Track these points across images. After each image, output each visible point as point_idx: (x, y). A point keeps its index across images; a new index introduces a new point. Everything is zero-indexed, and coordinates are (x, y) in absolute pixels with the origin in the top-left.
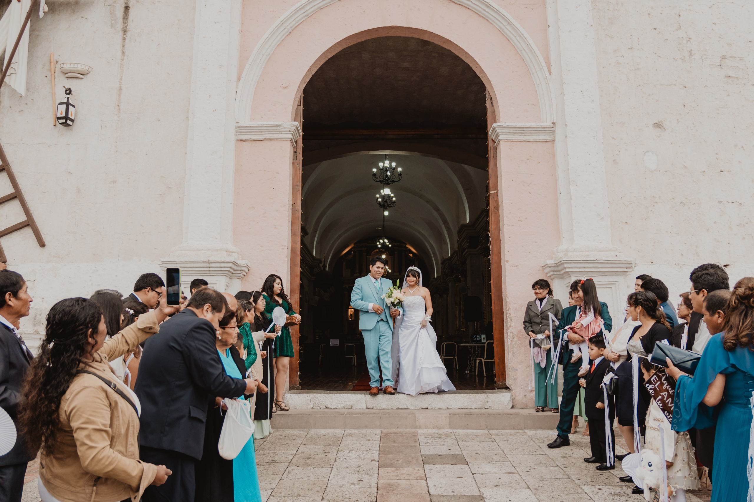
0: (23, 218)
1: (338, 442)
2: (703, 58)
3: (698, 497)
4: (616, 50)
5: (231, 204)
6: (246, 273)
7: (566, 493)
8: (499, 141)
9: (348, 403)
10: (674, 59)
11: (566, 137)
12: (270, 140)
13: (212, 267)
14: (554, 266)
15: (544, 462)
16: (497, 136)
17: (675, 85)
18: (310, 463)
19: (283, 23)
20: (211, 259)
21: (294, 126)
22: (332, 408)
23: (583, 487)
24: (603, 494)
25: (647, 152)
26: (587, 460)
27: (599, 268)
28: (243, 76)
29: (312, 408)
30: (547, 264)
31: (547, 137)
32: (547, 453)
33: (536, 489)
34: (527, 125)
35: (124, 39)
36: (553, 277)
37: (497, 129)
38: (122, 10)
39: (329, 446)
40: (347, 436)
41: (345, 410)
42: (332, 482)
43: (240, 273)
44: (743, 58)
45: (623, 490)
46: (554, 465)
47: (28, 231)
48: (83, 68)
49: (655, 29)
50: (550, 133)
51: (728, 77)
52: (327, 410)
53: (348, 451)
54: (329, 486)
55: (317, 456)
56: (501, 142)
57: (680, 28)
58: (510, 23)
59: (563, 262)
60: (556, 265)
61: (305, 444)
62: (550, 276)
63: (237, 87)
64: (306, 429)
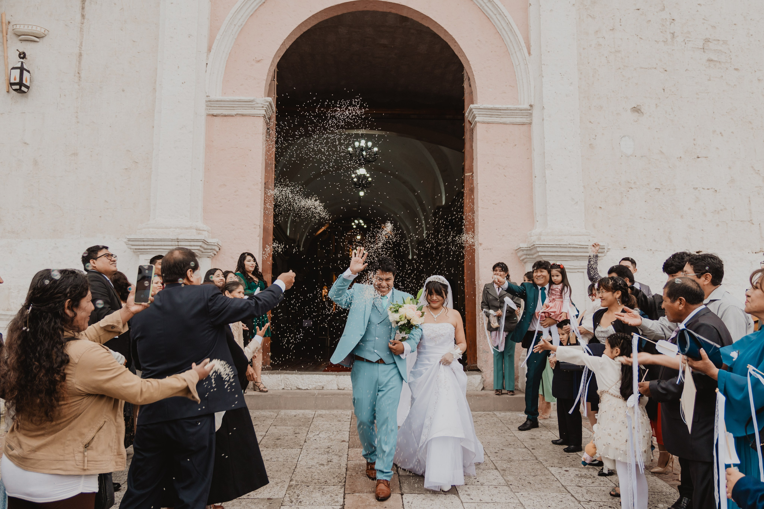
1: (308, 422)
2: (686, 41)
3: (664, 481)
4: (597, 31)
5: (201, 181)
6: (217, 252)
7: (532, 474)
8: (476, 123)
9: (319, 384)
10: (656, 41)
11: (543, 120)
12: (243, 115)
14: (527, 250)
15: (513, 443)
16: (474, 117)
17: (655, 68)
18: (279, 444)
20: (181, 237)
21: (267, 102)
22: (303, 388)
23: (550, 469)
24: (570, 476)
25: (624, 136)
26: (555, 442)
27: (571, 252)
28: (214, 47)
29: (283, 389)
30: (520, 248)
31: (524, 120)
32: (516, 435)
33: (503, 470)
34: (505, 106)
36: (525, 260)
37: (473, 110)
39: (300, 427)
40: (317, 417)
41: (316, 391)
42: (301, 463)
43: (210, 252)
44: (727, 41)
45: (589, 472)
46: (523, 446)
48: (40, 31)
49: (638, 9)
50: (527, 115)
51: (710, 60)
52: (298, 391)
53: (318, 432)
54: (298, 467)
55: (286, 437)
56: (478, 124)
57: (664, 9)
59: (536, 245)
60: (529, 248)
61: (275, 426)
62: (523, 260)
63: (207, 59)
64: (276, 410)
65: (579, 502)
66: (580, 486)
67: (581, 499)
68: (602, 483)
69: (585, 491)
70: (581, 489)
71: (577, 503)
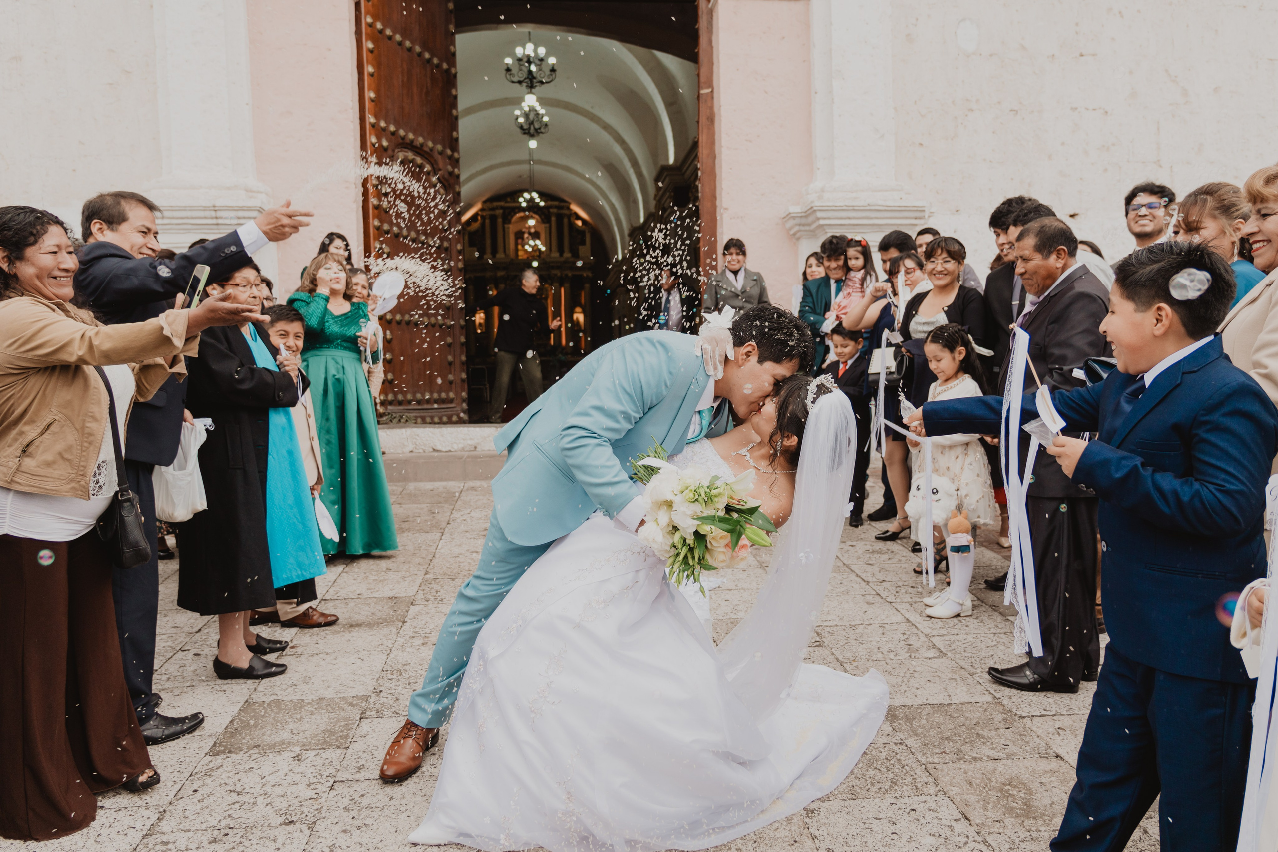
1: (453, 498)
3: (995, 552)
5: (247, 104)
9: (470, 442)
13: (221, 218)
14: (801, 217)
18: (407, 527)
20: (219, 203)
22: (444, 449)
24: (856, 551)
25: (963, 20)
27: (872, 218)
29: (412, 451)
30: (790, 213)
36: (798, 235)
39: (439, 505)
40: (467, 490)
41: (463, 453)
42: (442, 551)
52: (436, 454)
53: (469, 510)
54: (437, 556)
56: (720, 1)
59: (815, 208)
60: (803, 214)
61: (400, 504)
62: (794, 234)
64: (401, 483)
65: (868, 583)
66: (870, 564)
67: (870, 579)
68: (903, 559)
69: (878, 569)
70: (872, 567)
71: (863, 584)
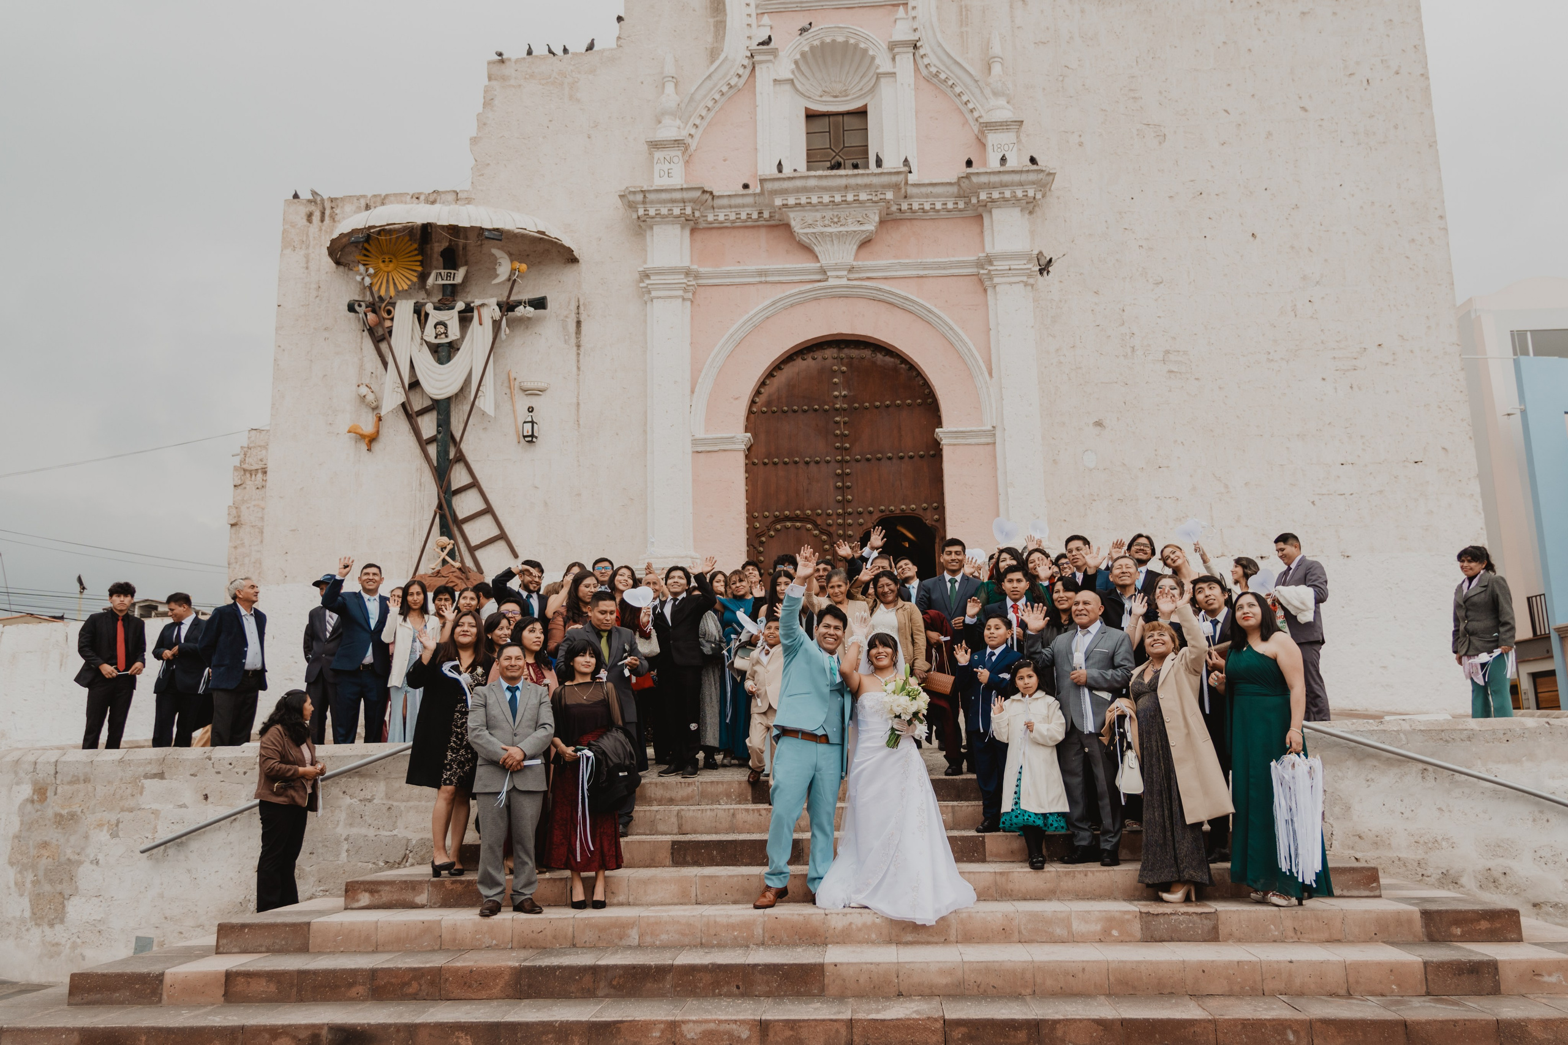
0: (496, 532)
2: (1146, 354)
4: (1058, 350)
10: (1116, 356)
11: (1005, 440)
12: (725, 450)
16: (941, 440)
17: (1116, 382)
19: (732, 335)
21: (747, 437)
25: (1087, 450)
28: (697, 390)
31: (989, 440)
34: (969, 429)
35: (578, 354)
37: (940, 434)
38: (574, 325)
44: (1187, 351)
47: (501, 545)
48: (541, 385)
49: (1098, 326)
50: (990, 436)
51: (1171, 372)
56: (944, 446)
57: (1123, 324)
58: (951, 329)
63: (691, 400)
